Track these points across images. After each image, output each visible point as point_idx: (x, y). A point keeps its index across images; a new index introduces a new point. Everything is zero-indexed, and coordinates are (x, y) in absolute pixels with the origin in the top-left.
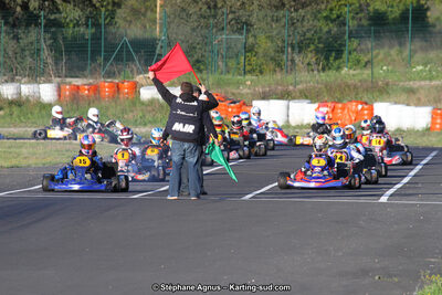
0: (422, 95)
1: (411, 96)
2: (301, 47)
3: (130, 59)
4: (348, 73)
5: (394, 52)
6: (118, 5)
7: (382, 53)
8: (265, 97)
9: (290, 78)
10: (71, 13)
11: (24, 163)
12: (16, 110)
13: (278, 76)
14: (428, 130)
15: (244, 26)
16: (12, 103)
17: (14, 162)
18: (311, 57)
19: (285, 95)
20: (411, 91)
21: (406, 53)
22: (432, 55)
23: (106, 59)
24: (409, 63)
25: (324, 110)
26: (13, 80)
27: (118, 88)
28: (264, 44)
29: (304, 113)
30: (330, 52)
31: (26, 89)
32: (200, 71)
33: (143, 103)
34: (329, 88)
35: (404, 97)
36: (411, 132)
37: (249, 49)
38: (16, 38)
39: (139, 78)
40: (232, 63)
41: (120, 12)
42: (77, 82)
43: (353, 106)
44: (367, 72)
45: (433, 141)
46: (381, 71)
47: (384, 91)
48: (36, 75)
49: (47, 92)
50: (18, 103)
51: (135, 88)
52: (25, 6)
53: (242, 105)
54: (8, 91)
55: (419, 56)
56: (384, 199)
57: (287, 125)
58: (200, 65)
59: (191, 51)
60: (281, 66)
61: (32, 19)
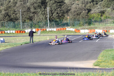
0: (101, 28)
2: (86, 23)
3: (65, 25)
4: (92, 26)
5: (97, 23)
6: (63, 19)
7: (96, 23)
8: (82, 29)
9: (85, 27)
10: (58, 20)
11: (52, 38)
13: (83, 27)
14: (102, 33)
15: (79, 20)
16: (50, 31)
17: (51, 38)
18: (87, 24)
19: (84, 29)
20: (100, 28)
21: (99, 23)
22: (102, 23)
23: (62, 25)
24: (99, 25)
25: (89, 31)
26: (51, 28)
27: (64, 29)
28: (81, 23)
30: (90, 23)
31: (52, 29)
34: (90, 28)
35: (99, 29)
37: (80, 23)
38: (51, 23)
39: (66, 27)
40: (77, 25)
41: (64, 20)
42: (59, 28)
43: (93, 30)
44: (94, 26)
46: (96, 26)
47: (96, 28)
48: (53, 27)
49: (55, 29)
50: (51, 31)
51: (66, 29)
52: (52, 19)
53: (79, 30)
54: (50, 30)
55: (100, 24)
56: (97, 41)
57: (85, 33)
58: (73, 26)
59: (72, 24)
60: (84, 25)
61: (53, 21)
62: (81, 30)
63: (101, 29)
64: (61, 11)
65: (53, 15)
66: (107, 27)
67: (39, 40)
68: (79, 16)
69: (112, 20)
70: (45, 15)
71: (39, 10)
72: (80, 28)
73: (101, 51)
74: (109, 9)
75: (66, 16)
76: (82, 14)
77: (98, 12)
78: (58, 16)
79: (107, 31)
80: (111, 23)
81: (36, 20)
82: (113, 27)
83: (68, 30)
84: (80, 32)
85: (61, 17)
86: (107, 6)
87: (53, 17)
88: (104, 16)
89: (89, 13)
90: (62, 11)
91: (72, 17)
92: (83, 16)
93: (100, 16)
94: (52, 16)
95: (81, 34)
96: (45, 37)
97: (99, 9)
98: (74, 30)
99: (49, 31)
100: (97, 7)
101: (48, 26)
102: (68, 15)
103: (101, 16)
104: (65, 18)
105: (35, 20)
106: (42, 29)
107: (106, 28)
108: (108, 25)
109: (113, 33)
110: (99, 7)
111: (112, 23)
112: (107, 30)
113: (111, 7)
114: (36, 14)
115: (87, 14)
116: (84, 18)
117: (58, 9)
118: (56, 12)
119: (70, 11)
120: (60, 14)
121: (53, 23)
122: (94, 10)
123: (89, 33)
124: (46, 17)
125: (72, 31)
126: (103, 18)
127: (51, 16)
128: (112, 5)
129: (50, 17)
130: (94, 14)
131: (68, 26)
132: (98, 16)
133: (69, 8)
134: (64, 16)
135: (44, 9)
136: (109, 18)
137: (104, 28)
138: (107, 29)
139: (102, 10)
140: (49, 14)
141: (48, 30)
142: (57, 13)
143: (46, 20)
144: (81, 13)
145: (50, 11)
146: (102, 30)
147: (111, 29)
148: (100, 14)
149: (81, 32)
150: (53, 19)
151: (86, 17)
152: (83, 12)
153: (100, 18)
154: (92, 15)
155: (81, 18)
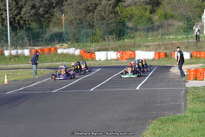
0: (151, 47)
1: (147, 48)
2: (111, 33)
3: (54, 40)
4: (127, 41)
5: (142, 33)
6: (50, 21)
7: (138, 33)
8: (99, 50)
9: (107, 43)
10: (34, 25)
12: (16, 59)
13: (104, 43)
14: (154, 59)
15: (91, 26)
16: (15, 56)
18: (114, 36)
20: (148, 46)
21: (146, 33)
24: (147, 37)
25: (118, 54)
26: (16, 48)
27: (50, 50)
28: (99, 32)
29: (113, 55)
30: (121, 34)
31: (20, 52)
32: (78, 42)
33: (59, 54)
34: (120, 46)
35: (145, 48)
37: (94, 34)
38: (16, 34)
39: (57, 46)
40: (88, 39)
41: (51, 25)
42: (37, 48)
43: (128, 52)
44: (133, 40)
45: (155, 63)
46: (137, 39)
47: (139, 47)
48: (23, 46)
49: (27, 52)
50: (17, 56)
51: (56, 49)
52: (19, 23)
53: (92, 53)
54: (14, 52)
55: (150, 34)
56: (138, 88)
57: (107, 60)
59: (74, 36)
60: (104, 39)
61: (21, 27)
62: (97, 53)
63: (150, 51)
65: (22, 13)
66: (167, 45)
68: (91, 14)
69: (181, 24)
72: (94, 46)
76: (99, 8)
77: (142, 1)
78: (36, 14)
79: (166, 55)
80: (177, 32)
82: (182, 44)
83: (62, 54)
84: (94, 59)
85: (43, 16)
87: (21, 18)
88: (160, 11)
89: (120, 4)
91: (72, 18)
92: (103, 14)
93: (148, 12)
94: (19, 13)
98: (77, 52)
99: (11, 57)
101: (7, 41)
102: (62, 12)
103: (151, 13)
104: (54, 20)
107: (163, 48)
108: (169, 39)
111: (182, 31)
112: (167, 51)
115: (114, 7)
116: (104, 19)
118: (30, 2)
119: (69, 1)
120: (41, 9)
121: (22, 33)
123: (118, 59)
124: (3, 16)
125: (73, 56)
126: (155, 17)
127: (16, 15)
129: (14, 18)
130: (134, 8)
131: (63, 41)
132: (143, 12)
136: (172, 17)
137: (159, 46)
138: (166, 49)
140: (10, 10)
141: (7, 53)
142: (33, 7)
143: (3, 25)
144: (96, 5)
145: (14, 2)
146: (153, 52)
148: (149, 7)
149: (97, 59)
150: (22, 22)
151: (112, 16)
152: (103, 3)
153: (150, 19)
154: (127, 9)
155: (97, 20)
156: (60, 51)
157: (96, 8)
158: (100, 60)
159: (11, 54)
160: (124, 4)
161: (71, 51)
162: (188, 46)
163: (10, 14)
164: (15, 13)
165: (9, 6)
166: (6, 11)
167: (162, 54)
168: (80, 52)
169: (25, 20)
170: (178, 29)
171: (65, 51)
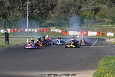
1: (94, 30)
3: (49, 25)
4: (83, 27)
9: (74, 28)
13: (72, 28)
14: (96, 36)
18: (77, 24)
22: (97, 24)
24: (93, 25)
25: (80, 33)
26: (30, 28)
27: (47, 30)
29: (77, 33)
31: (32, 30)
33: (51, 32)
35: (93, 31)
36: (94, 36)
37: (68, 23)
38: (31, 22)
39: (50, 28)
40: (65, 26)
42: (41, 29)
43: (84, 32)
45: (98, 37)
46: (89, 26)
47: (90, 30)
49: (36, 30)
50: (31, 32)
53: (67, 32)
54: (30, 30)
55: (95, 24)
56: (92, 46)
57: (74, 35)
58: (60, 26)
62: (69, 32)
63: (95, 32)
64: (43, 6)
65: (34, 12)
66: (103, 29)
67: (16, 43)
68: (67, 14)
69: (109, 20)
70: (23, 11)
71: (15, 5)
72: (68, 29)
73: (99, 58)
74: (105, 6)
75: (50, 14)
76: (71, 11)
77: (91, 9)
78: (40, 13)
80: (107, 24)
81: (12, 18)
82: (110, 29)
83: (53, 32)
85: (43, 14)
86: (103, 2)
87: (33, 14)
88: (99, 14)
89: (80, 10)
90: (45, 7)
91: (58, 15)
93: (93, 14)
94: (32, 12)
95: (69, 37)
96: (24, 39)
97: (92, 6)
98: (60, 31)
100: (89, 3)
101: (26, 25)
102: (53, 12)
104: (48, 16)
105: (10, 18)
106: (19, 30)
107: (101, 30)
108: (104, 26)
109: (111, 36)
110: (92, 3)
111: (110, 23)
112: (103, 32)
113: (108, 3)
114: (11, 9)
115: (77, 11)
117: (41, 4)
118: (38, 7)
119: (56, 7)
120: (43, 11)
121: (33, 22)
122: (86, 6)
124: (25, 14)
125: (58, 33)
126: (97, 17)
127: (31, 13)
128: (109, 1)
129: (30, 15)
130: (86, 12)
131: (53, 26)
132: (91, 14)
133: (54, 3)
134: (48, 14)
135: (22, 4)
136: (105, 17)
137: (99, 29)
139: (96, 6)
140: (28, 11)
141: (26, 30)
142: (39, 9)
143: (24, 18)
144: (69, 9)
145: (30, 7)
146: (96, 32)
147: (109, 32)
148: (94, 12)
149: (69, 34)
150: (33, 17)
152: (72, 9)
153: (94, 18)
154: (83, 13)
155: (69, 17)
156: (51, 30)
157: (69, 11)
158: (71, 35)
159: (28, 31)
160: (82, 10)
161: (57, 30)
162: (113, 30)
163: (28, 13)
164: (31, 12)
165: (28, 9)
166: (26, 11)
167: (101, 33)
168: (61, 31)
169: (35, 16)
170: (108, 22)
171: (54, 30)
